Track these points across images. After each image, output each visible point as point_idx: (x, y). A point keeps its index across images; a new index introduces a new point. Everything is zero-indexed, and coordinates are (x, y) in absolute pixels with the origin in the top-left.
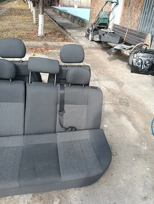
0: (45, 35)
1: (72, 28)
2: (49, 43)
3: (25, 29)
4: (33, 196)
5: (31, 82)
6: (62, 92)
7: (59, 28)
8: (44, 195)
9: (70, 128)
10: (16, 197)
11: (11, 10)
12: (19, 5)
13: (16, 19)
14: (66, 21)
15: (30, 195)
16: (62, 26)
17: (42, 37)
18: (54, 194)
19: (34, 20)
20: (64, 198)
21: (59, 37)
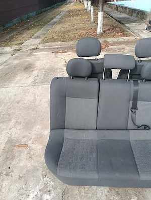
0: (104, 31)
1: (131, 22)
2: (109, 40)
3: (84, 29)
4: (110, 189)
5: (104, 79)
6: (136, 88)
7: (117, 23)
8: (121, 190)
9: (143, 126)
10: (94, 187)
11: (69, 11)
12: (76, 6)
13: (75, 20)
14: (123, 15)
15: (107, 188)
16: (120, 21)
17: (101, 35)
18: (131, 191)
19: (92, 18)
20: (141, 196)
21: (118, 32)
